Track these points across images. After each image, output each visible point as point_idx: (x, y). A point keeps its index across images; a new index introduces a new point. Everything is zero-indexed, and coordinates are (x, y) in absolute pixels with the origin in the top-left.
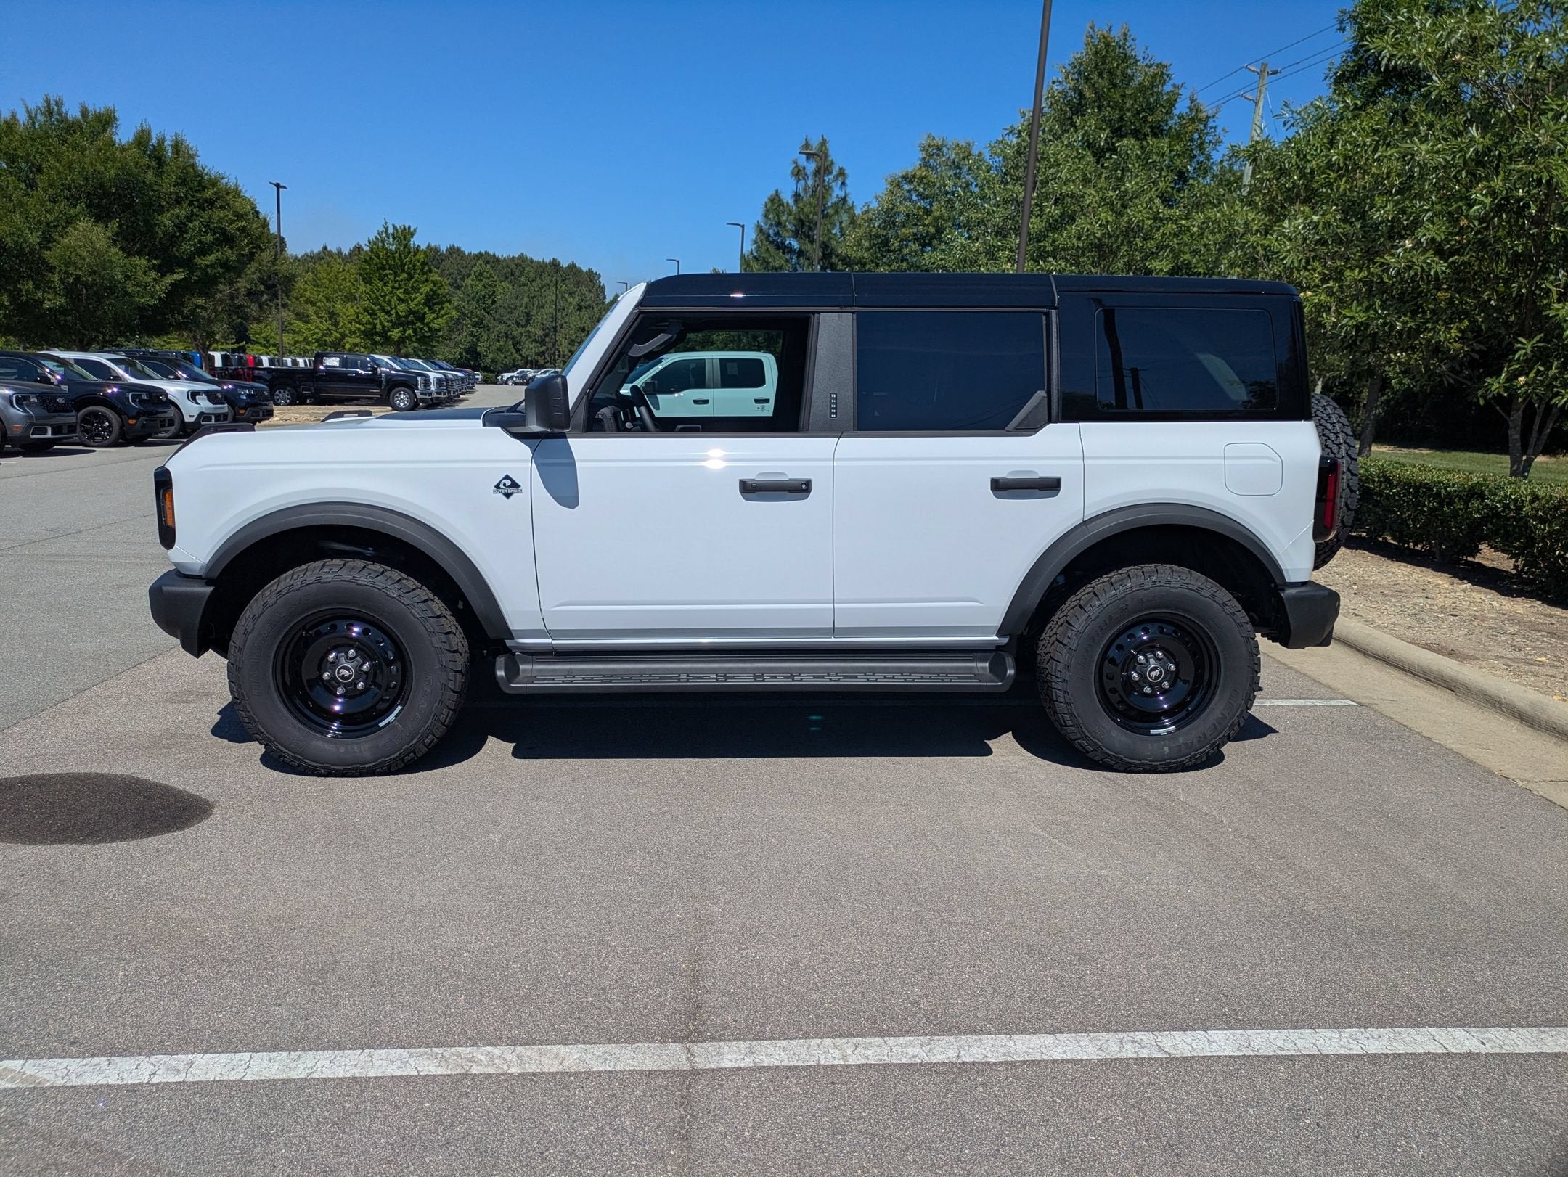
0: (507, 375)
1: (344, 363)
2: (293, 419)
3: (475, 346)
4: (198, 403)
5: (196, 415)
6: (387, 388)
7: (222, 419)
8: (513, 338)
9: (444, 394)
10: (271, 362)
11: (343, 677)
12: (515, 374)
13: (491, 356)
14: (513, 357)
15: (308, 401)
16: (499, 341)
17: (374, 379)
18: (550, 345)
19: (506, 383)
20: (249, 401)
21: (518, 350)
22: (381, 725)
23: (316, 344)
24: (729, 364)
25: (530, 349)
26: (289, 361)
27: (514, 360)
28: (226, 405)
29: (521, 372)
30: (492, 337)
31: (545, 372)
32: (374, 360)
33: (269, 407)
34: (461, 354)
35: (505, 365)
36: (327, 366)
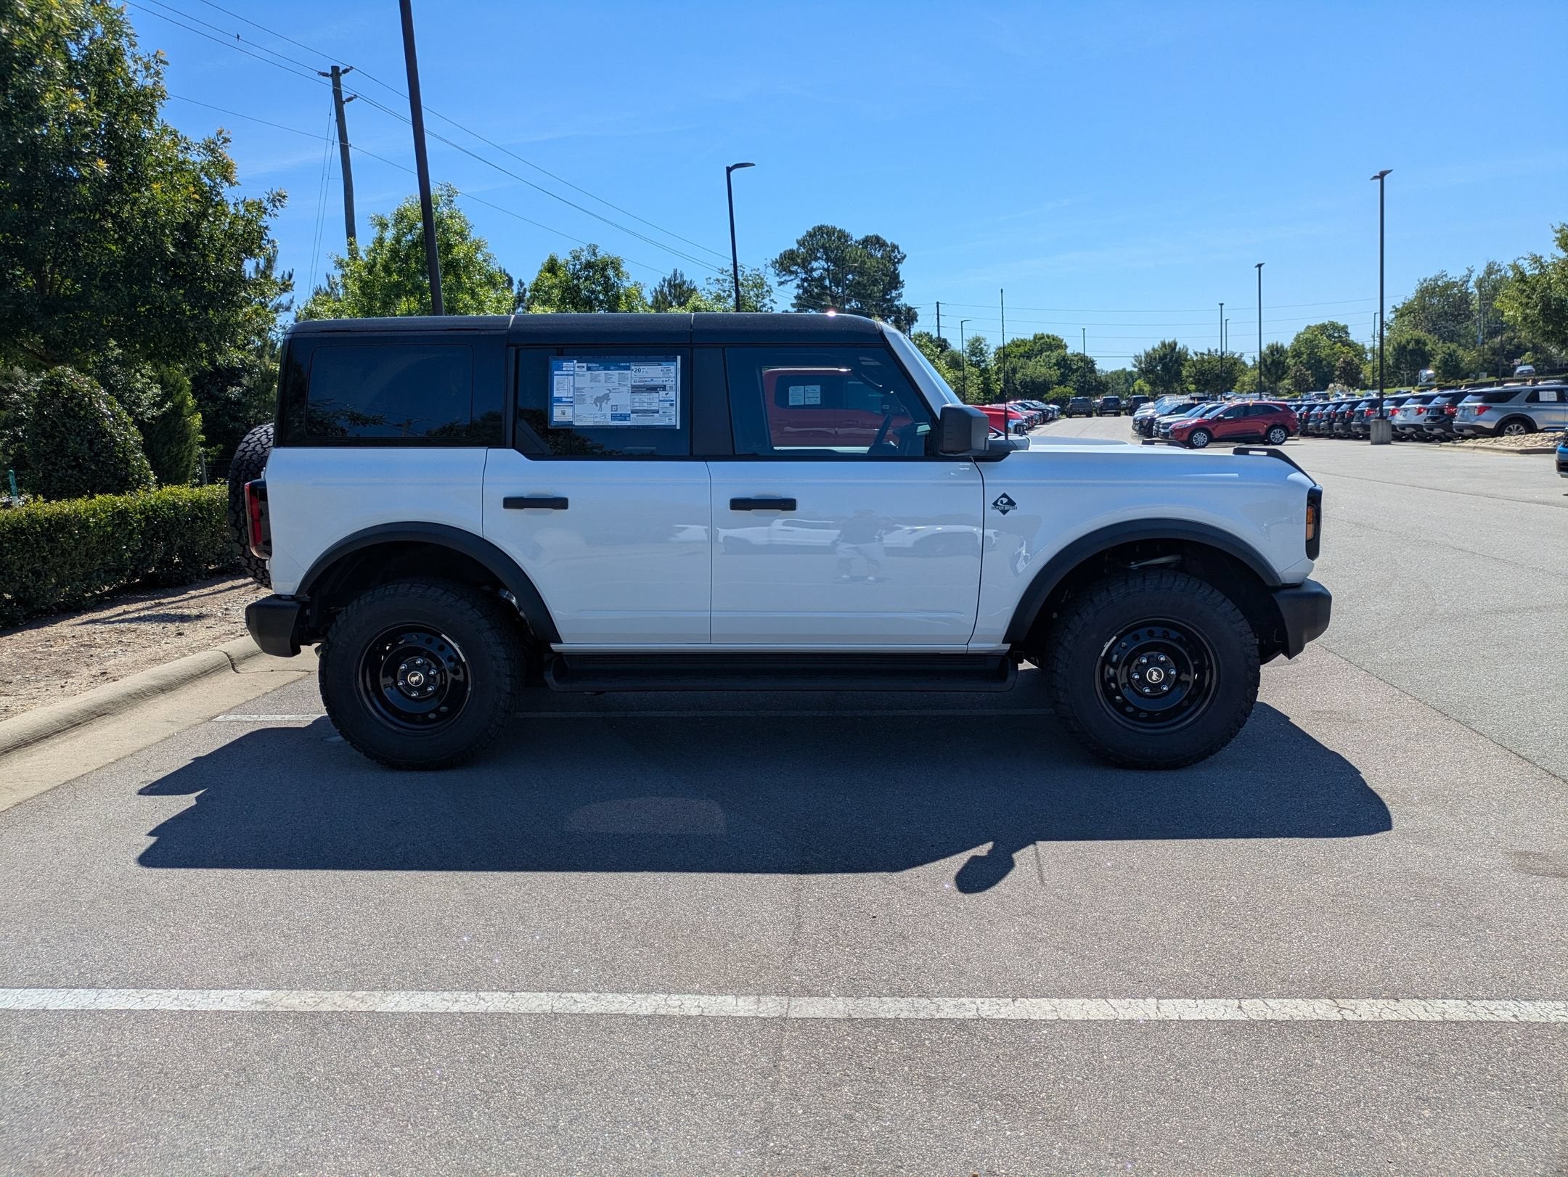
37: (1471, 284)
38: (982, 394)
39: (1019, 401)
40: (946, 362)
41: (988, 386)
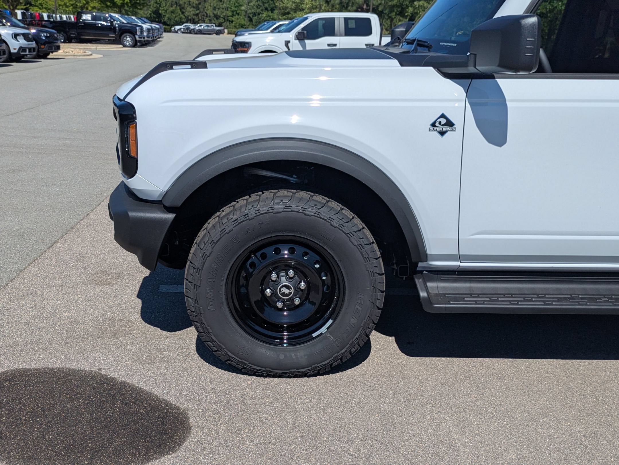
0: (177, 27)
1: (94, 18)
2: (70, 52)
3: (158, 9)
4: (18, 41)
5: (17, 48)
6: (120, 33)
7: (32, 51)
8: (180, 5)
9: (151, 38)
10: (49, 17)
11: (284, 294)
12: (182, 27)
13: (167, 16)
14: (180, 17)
15: (73, 41)
16: (172, 7)
17: (111, 28)
18: (202, 10)
19: (177, 32)
20: (47, 40)
21: (183, 13)
22: (314, 335)
23: (72, 7)
24: (349, 21)
25: (190, 12)
26: (58, 16)
27: (181, 18)
28: (34, 42)
29: (185, 26)
30: (168, 4)
31: (201, 26)
32: (111, 17)
33: (57, 44)
34: (150, 14)
35: (176, 21)
36: (84, 20)
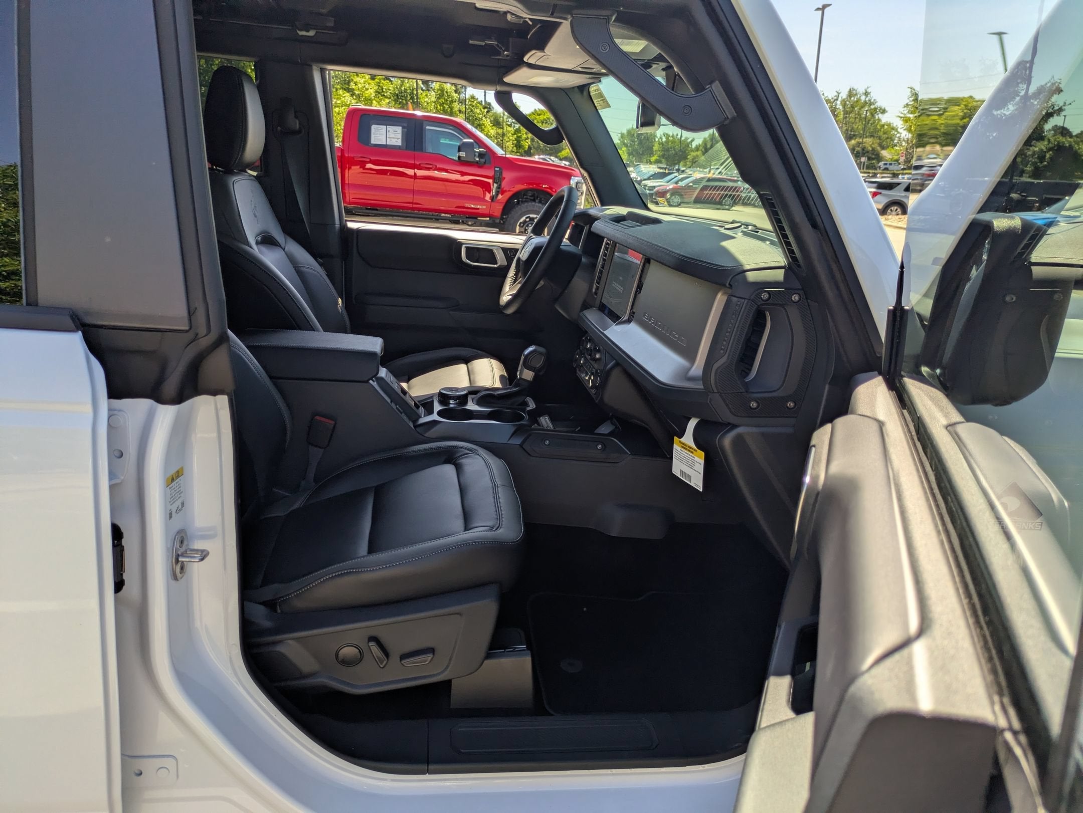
37: (838, 102)
38: (515, 148)
39: (541, 157)
40: (491, 121)
41: (520, 143)
